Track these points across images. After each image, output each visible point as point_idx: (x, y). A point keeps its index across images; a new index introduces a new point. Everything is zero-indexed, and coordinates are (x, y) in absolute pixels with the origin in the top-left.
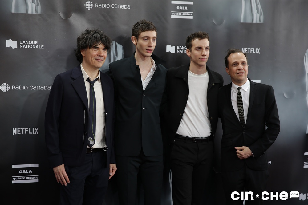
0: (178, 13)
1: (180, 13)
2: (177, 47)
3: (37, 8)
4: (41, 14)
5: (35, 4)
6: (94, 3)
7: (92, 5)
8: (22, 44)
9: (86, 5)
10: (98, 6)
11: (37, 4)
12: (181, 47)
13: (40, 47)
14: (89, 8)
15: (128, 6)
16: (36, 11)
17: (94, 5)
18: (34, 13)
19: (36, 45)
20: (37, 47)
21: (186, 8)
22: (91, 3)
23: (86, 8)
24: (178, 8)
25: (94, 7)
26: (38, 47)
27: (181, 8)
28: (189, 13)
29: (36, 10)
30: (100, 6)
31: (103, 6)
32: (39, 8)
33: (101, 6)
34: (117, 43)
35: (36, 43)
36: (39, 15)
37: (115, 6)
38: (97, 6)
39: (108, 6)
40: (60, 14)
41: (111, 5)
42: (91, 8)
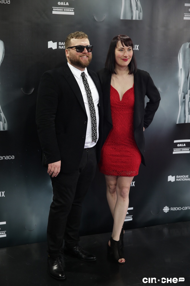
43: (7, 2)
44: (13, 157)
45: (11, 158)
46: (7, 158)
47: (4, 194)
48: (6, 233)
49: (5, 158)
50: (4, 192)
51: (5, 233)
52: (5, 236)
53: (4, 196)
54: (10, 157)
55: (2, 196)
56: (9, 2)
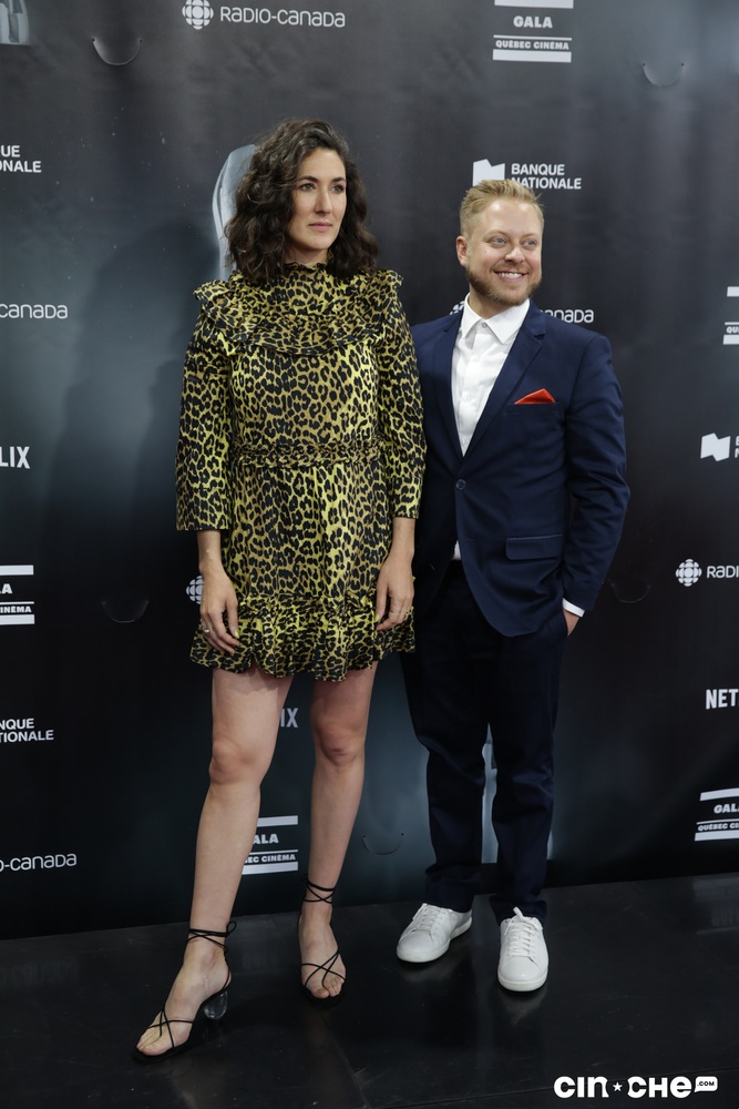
0: (519, 40)
1: (525, 41)
2: (513, 169)
3: (13, 24)
4: (28, 44)
6: (215, 6)
7: (209, 13)
10: (230, 16)
12: (525, 166)
13: (30, 167)
14: (198, 24)
15: (336, 17)
16: (13, 34)
17: (217, 13)
19: (15, 160)
20: (19, 166)
21: (548, 23)
23: (189, 21)
24: (518, 22)
25: (215, 20)
26: (21, 168)
27: (529, 22)
28: (559, 42)
29: (11, 31)
31: (249, 15)
32: (22, 20)
35: (14, 151)
36: (25, 49)
37: (290, 15)
38: (227, 15)
39: (265, 16)
40: (97, 45)
41: (274, 13)
42: (207, 23)
43: (334, 22)
56: (340, 23)
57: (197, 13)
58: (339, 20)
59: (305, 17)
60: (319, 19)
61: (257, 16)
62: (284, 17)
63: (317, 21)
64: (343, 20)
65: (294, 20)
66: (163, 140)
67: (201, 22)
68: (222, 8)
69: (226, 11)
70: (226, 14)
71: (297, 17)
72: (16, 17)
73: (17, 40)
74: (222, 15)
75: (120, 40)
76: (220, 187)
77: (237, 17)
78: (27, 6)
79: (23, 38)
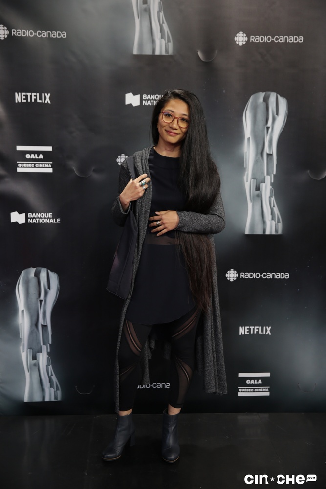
4: (172, 54)
5: (165, 40)
6: (248, 36)
7: (246, 39)
8: (146, 100)
9: (236, 39)
11: (168, 40)
14: (241, 44)
15: (299, 38)
16: (167, 51)
17: (249, 39)
18: (164, 53)
22: (245, 35)
23: (237, 43)
25: (248, 42)
29: (166, 50)
30: (257, 39)
31: (262, 39)
32: (170, 45)
33: (259, 39)
34: (279, 96)
36: (171, 56)
37: (280, 38)
39: (269, 39)
40: (200, 54)
41: (273, 38)
42: (244, 43)
43: (298, 40)
44: (287, 276)
45: (285, 276)
46: (278, 277)
47: (270, 330)
48: (270, 390)
49: (276, 277)
50: (270, 327)
51: (267, 390)
52: (268, 394)
53: (270, 334)
54: (282, 276)
55: (267, 334)
56: (301, 40)
57: (241, 39)
58: (301, 39)
59: (286, 39)
60: (292, 39)
61: (266, 39)
62: (277, 39)
63: (291, 40)
64: (302, 39)
65: (281, 40)
66: (224, 91)
67: (242, 43)
68: (251, 37)
69: (252, 38)
70: (253, 39)
71: (282, 39)
72: (168, 44)
73: (168, 53)
74: (251, 39)
75: (209, 51)
76: (247, 110)
77: (257, 40)
78: (173, 39)
79: (170, 52)
